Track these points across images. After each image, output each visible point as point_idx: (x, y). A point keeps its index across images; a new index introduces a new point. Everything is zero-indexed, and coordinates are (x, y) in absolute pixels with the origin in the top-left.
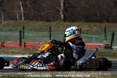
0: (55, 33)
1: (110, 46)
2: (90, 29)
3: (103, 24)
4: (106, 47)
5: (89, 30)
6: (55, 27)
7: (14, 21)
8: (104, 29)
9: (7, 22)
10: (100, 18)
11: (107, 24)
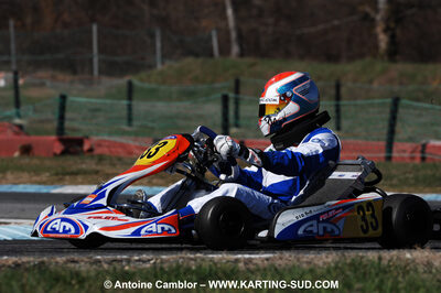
0: (355, 105)
6: (355, 81)
7: (200, 60)
9: (176, 65)
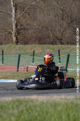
1: (65, 68)
2: (44, 51)
3: (56, 46)
4: (61, 69)
5: (42, 52)
6: (7, 50)
8: (58, 51)
10: (53, 40)
11: (60, 46)
